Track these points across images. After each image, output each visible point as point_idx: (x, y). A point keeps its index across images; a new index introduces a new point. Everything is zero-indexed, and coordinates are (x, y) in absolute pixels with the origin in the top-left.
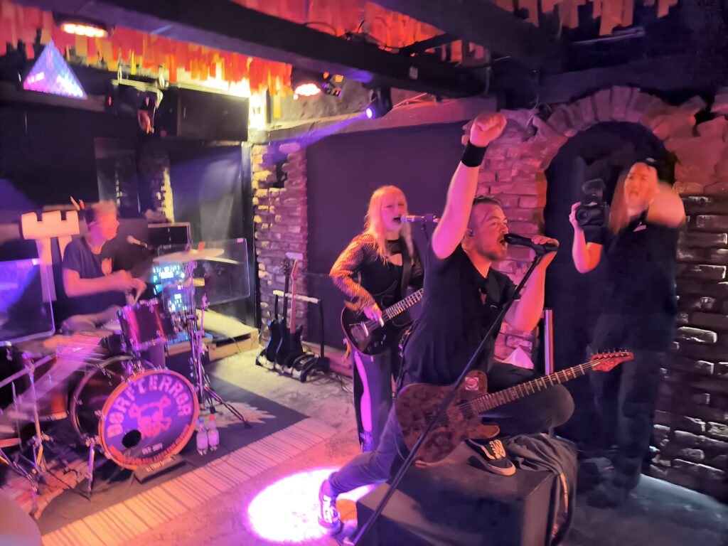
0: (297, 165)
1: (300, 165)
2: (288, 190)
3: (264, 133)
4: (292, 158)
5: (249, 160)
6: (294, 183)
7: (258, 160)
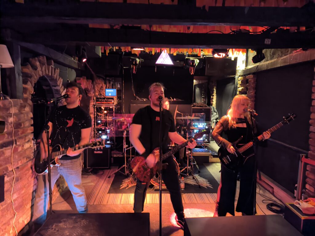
0: (251, 84)
1: (252, 84)
3: (242, 71)
4: (250, 81)
5: (237, 83)
6: (250, 92)
7: (240, 82)
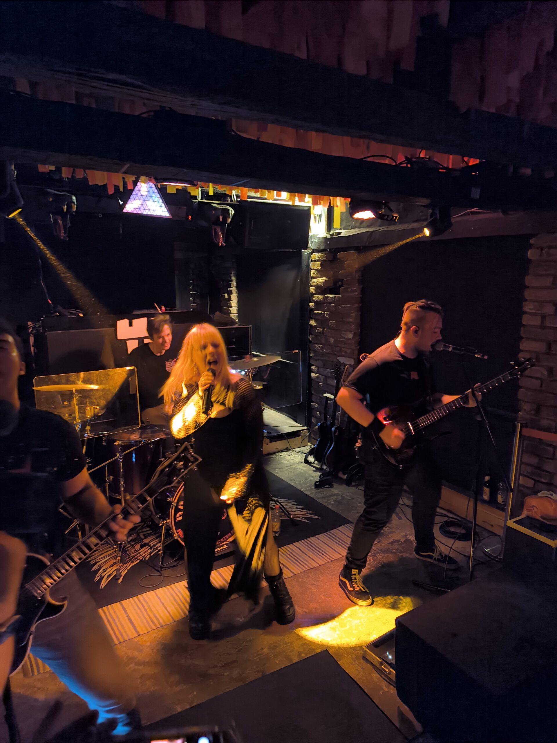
0: (354, 272)
1: (357, 272)
2: (343, 296)
3: (323, 240)
4: (350, 265)
5: (308, 266)
6: (349, 290)
7: (317, 265)
